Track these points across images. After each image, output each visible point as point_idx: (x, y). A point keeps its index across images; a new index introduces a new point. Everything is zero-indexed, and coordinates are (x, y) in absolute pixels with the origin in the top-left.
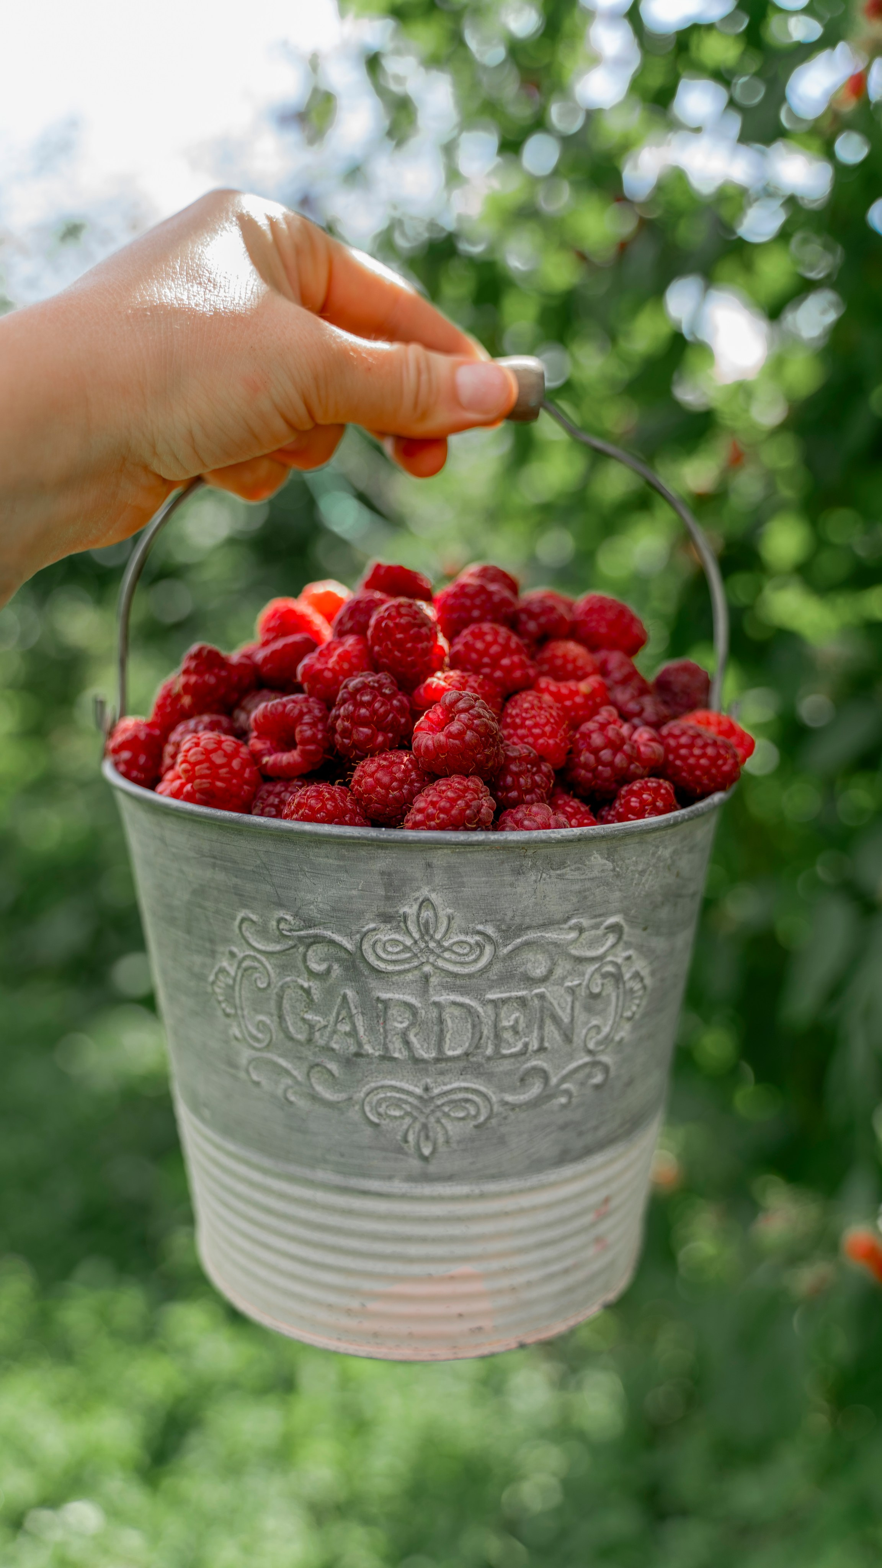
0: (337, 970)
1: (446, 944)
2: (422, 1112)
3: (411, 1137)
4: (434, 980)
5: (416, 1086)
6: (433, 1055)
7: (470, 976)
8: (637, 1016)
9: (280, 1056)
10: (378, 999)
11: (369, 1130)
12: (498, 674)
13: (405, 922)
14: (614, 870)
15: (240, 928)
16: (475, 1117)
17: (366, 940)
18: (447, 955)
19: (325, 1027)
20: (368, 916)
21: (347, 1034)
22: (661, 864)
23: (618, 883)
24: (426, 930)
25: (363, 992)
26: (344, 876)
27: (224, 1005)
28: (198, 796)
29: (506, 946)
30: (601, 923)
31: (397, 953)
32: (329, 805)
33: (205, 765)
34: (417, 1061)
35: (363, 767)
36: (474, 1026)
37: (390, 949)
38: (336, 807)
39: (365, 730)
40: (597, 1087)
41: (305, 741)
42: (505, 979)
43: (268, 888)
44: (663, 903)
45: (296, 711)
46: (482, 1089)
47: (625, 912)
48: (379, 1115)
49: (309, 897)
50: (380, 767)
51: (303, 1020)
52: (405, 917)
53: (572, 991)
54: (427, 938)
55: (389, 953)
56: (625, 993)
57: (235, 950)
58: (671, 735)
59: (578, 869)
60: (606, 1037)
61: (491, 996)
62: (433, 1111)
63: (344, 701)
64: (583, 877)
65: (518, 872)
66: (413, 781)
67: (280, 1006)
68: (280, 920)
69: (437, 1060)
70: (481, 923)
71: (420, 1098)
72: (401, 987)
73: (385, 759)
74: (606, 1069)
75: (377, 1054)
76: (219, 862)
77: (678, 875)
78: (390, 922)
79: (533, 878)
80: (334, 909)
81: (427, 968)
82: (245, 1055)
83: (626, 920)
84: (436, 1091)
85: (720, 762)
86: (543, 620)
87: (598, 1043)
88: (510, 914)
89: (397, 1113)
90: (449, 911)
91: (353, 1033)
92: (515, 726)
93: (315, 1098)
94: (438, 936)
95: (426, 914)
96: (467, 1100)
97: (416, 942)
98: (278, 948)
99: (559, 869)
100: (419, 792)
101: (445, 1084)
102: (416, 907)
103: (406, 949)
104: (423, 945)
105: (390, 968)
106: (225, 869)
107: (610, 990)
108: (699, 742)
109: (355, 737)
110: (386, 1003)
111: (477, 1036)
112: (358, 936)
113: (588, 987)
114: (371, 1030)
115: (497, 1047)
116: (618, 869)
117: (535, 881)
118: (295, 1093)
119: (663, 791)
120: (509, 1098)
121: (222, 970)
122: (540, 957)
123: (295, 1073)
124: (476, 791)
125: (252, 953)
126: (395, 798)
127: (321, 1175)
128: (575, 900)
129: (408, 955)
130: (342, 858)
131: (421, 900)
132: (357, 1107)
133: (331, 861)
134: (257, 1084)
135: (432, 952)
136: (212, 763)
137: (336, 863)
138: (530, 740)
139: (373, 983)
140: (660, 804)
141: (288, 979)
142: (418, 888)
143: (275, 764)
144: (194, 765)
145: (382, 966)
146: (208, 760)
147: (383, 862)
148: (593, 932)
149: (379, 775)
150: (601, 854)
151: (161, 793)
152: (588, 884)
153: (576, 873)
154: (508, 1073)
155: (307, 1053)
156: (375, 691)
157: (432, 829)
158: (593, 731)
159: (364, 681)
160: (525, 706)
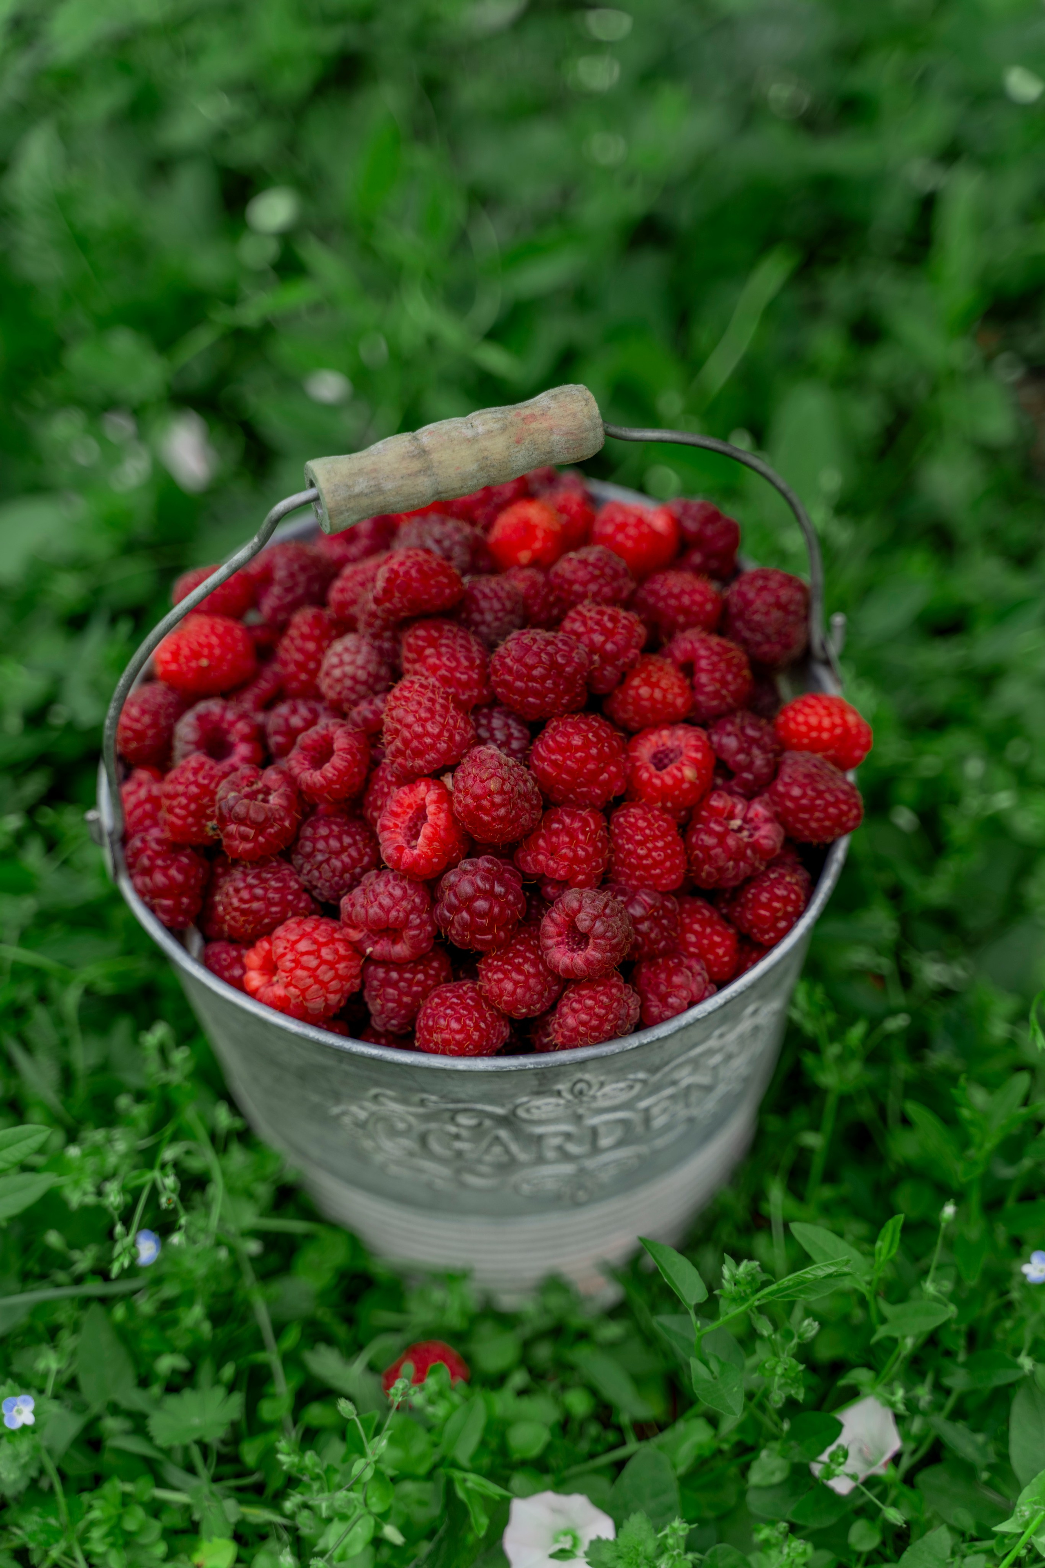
0: (488, 1123)
1: (599, 1095)
4: (588, 1114)
6: (588, 1150)
7: (621, 1102)
10: (532, 1133)
15: (375, 1095)
17: (519, 1107)
18: (599, 1099)
19: (476, 1150)
20: (520, 1094)
21: (500, 1153)
24: (579, 1093)
25: (516, 1132)
27: (353, 1128)
29: (655, 1076)
32: (476, 1036)
34: (571, 1156)
36: (626, 1126)
41: (413, 939)
42: (654, 1092)
43: (410, 1083)
49: (457, 1089)
50: (516, 983)
51: (451, 1147)
52: (559, 1091)
53: (714, 1066)
54: (582, 1098)
55: (542, 1110)
57: (367, 1104)
61: (642, 1105)
67: (423, 1139)
68: (423, 1098)
69: (592, 1153)
70: (631, 1074)
71: (576, 1175)
72: (554, 1124)
75: (530, 1159)
78: (543, 1095)
80: (484, 1094)
81: (581, 1111)
82: (381, 1157)
86: (620, 663)
88: (658, 1060)
90: (603, 1079)
91: (506, 1152)
93: (464, 1185)
94: (592, 1093)
95: (579, 1085)
97: (569, 1101)
98: (421, 1110)
102: (569, 1084)
103: (560, 1105)
104: (576, 1101)
106: (356, 1067)
108: (820, 803)
110: (540, 1134)
111: (630, 1130)
112: (510, 1106)
114: (525, 1148)
121: (350, 1112)
125: (389, 1110)
131: (574, 1081)
135: (585, 1102)
139: (525, 1126)
141: (433, 1126)
142: (571, 1075)
143: (382, 956)
145: (536, 1118)
146: (317, 980)
156: (488, 895)
157: (586, 1045)
158: (714, 847)
159: (472, 883)
160: (639, 837)
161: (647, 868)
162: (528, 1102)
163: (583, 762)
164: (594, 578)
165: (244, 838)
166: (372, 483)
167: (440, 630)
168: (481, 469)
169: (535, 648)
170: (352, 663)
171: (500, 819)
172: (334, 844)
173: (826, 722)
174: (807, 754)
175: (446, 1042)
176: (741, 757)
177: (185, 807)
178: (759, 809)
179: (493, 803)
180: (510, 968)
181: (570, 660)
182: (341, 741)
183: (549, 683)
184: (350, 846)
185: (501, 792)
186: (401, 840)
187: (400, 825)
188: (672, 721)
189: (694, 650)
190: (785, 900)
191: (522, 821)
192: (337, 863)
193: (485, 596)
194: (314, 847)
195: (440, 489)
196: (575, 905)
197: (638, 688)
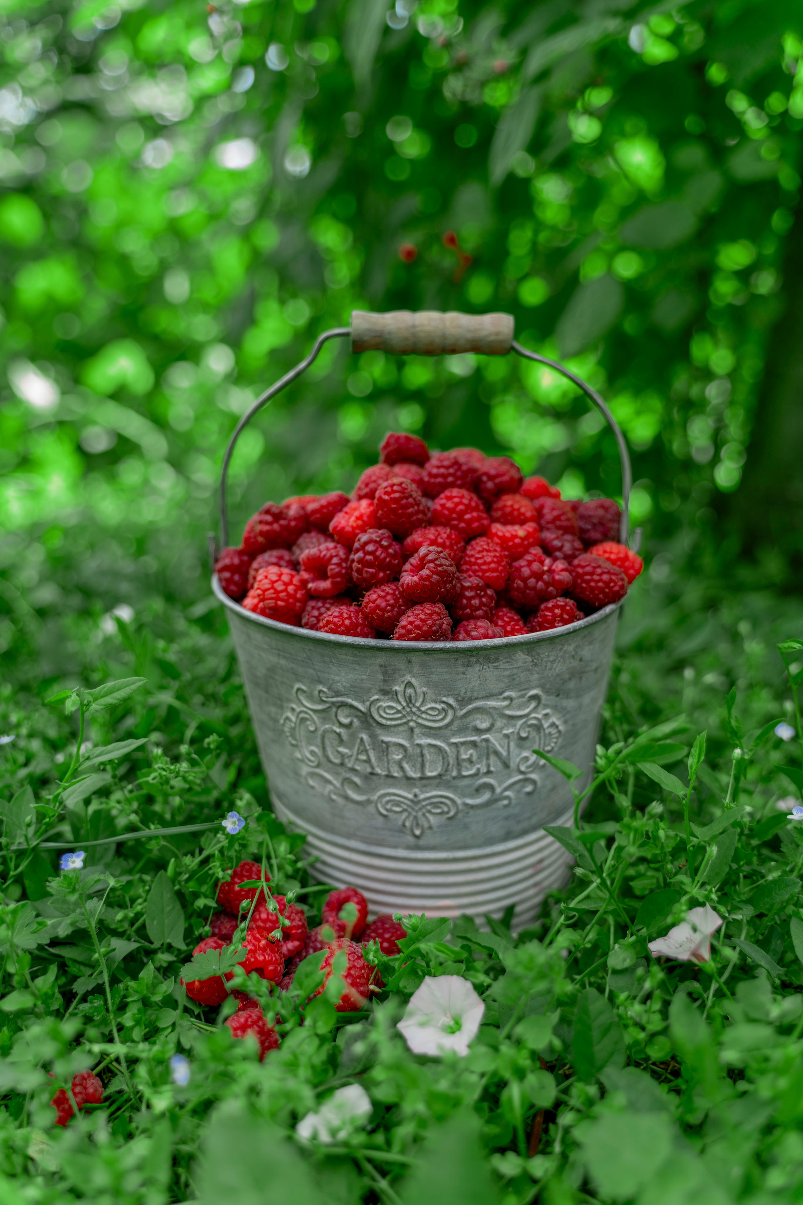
0: (356, 722)
1: (423, 709)
2: (413, 809)
3: (408, 824)
4: (417, 731)
5: (409, 793)
6: (419, 775)
7: (440, 728)
8: (556, 749)
9: (326, 771)
10: (382, 741)
11: (381, 819)
12: (462, 525)
13: (396, 695)
14: (533, 661)
15: (297, 693)
16: (448, 813)
17: (372, 706)
18: (424, 716)
19: (351, 756)
20: (373, 691)
21: (365, 761)
22: (567, 655)
23: (536, 669)
24: (409, 700)
25: (373, 736)
26: (357, 667)
27: (290, 738)
28: (267, 611)
29: (462, 710)
30: (526, 694)
31: (393, 714)
32: (347, 622)
33: (272, 591)
34: (409, 779)
35: (369, 596)
36: (443, 758)
37: (388, 711)
38: (351, 623)
39: (371, 570)
40: (529, 794)
41: (334, 576)
42: (462, 730)
43: (312, 671)
44: (570, 679)
45: (328, 555)
46: (451, 795)
47: (542, 686)
48: (387, 810)
49: (337, 678)
50: (379, 596)
51: (338, 752)
52: (396, 693)
53: (507, 736)
54: (411, 705)
55: (387, 714)
56: (545, 735)
57: (294, 706)
58: (579, 566)
59: (508, 662)
60: (534, 763)
61: (454, 740)
62: (420, 809)
63: (358, 551)
64: (511, 667)
65: (468, 665)
66: (400, 606)
67: (323, 743)
68: (320, 691)
69: (421, 779)
70: (445, 696)
71: (412, 801)
72: (396, 734)
73: (383, 591)
74: (534, 782)
75: (384, 773)
76: (282, 653)
77: (581, 660)
78: (387, 695)
79: (478, 668)
80: (352, 686)
81: (412, 724)
82: (305, 770)
83: (543, 691)
84: (422, 797)
85: (612, 584)
86: (497, 480)
87: (528, 767)
88: (463, 691)
89: (398, 809)
90: (424, 689)
91: (368, 761)
92: (470, 564)
93: (347, 798)
94: (418, 704)
95: (410, 691)
96: (442, 803)
97: (404, 708)
98: (320, 707)
99: (495, 662)
100: (404, 613)
101: (427, 792)
102: (403, 686)
103: (398, 712)
104: (408, 710)
105: (389, 723)
106: (285, 658)
107: (534, 734)
108: (599, 571)
109: (365, 575)
110: (387, 744)
111: (446, 764)
112: (368, 703)
113: (518, 733)
114: (379, 759)
115: (459, 771)
116: (535, 661)
117: (479, 671)
118: (335, 794)
119: (568, 608)
120: (470, 801)
121: (287, 718)
122: (485, 716)
123: (335, 782)
124: (439, 614)
125: (305, 709)
126: (389, 617)
127: (353, 844)
128: (507, 681)
129: (399, 715)
130: (355, 656)
131: (405, 682)
132: (373, 805)
133: (349, 657)
134: (312, 787)
135: (414, 714)
136: (275, 590)
137: (352, 659)
138: (480, 574)
139: (379, 731)
140: (565, 616)
141: (327, 726)
142: (404, 676)
143: (316, 590)
144: (264, 591)
145: (384, 722)
146: (273, 588)
147: (381, 659)
148: (520, 700)
149: (378, 602)
150: (523, 652)
151: (245, 607)
152: (515, 671)
153: (507, 664)
154: (468, 786)
155: (341, 770)
157: (411, 639)
158: (523, 566)
160: (479, 548)
161: (479, 565)
163: (457, 504)
171: (395, 501)
175: (328, 622)
178: (560, 566)
181: (467, 466)
183: (451, 471)
197: (506, 501)
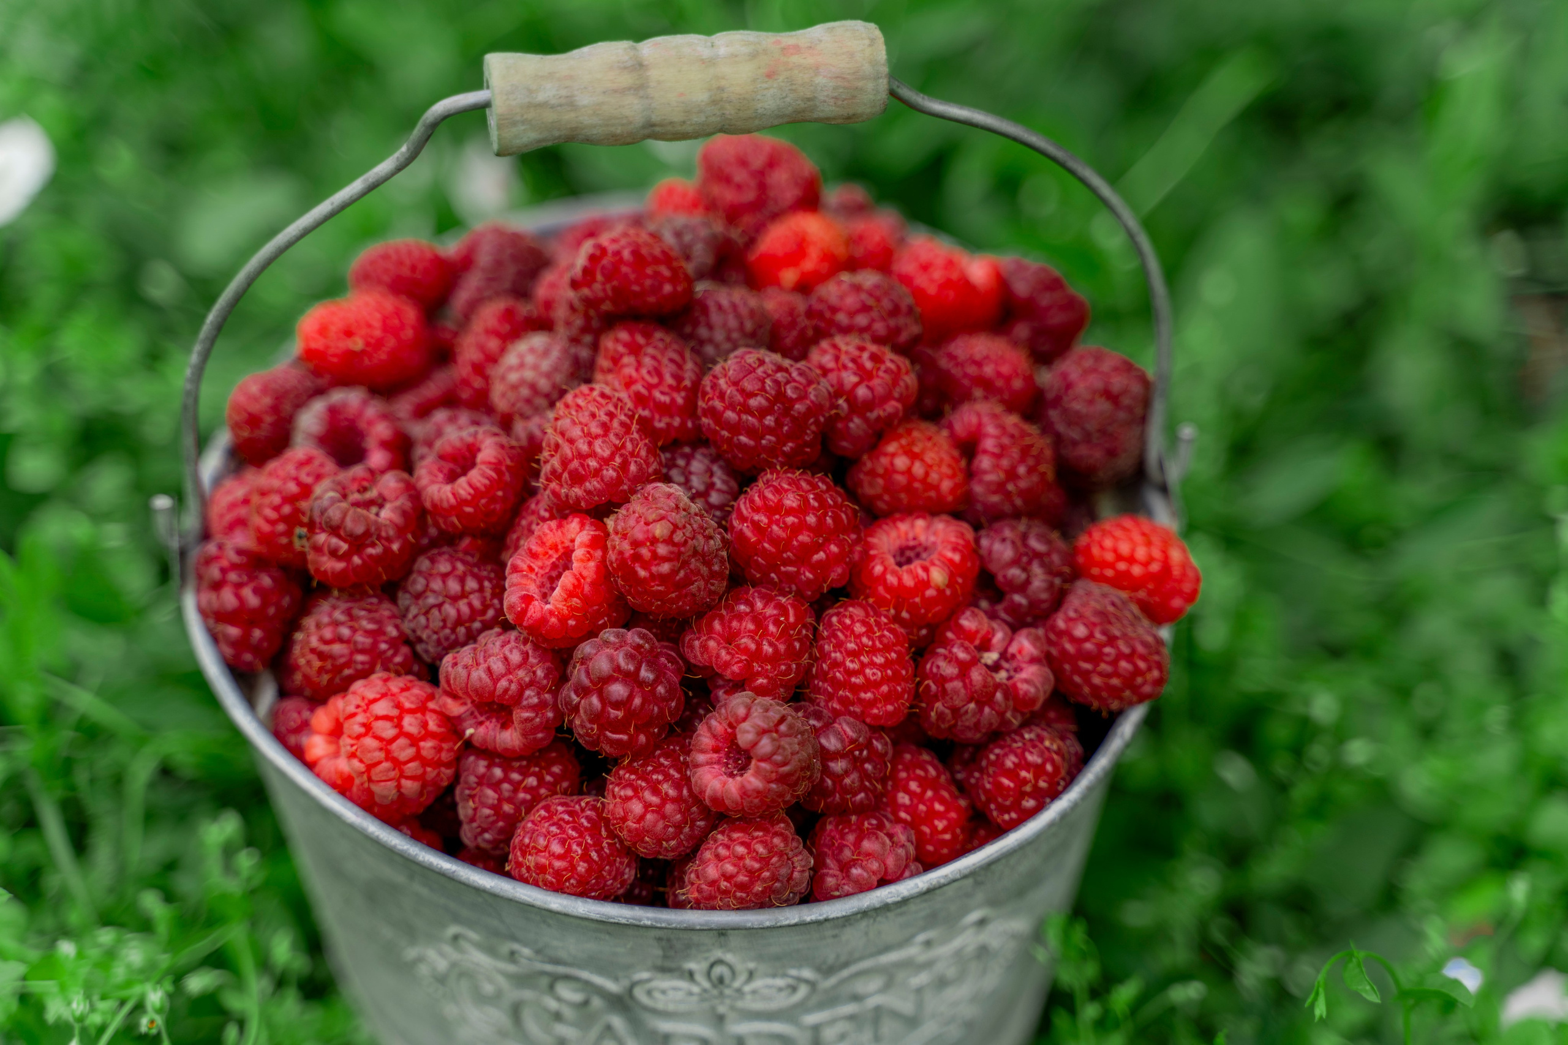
0: (597, 1003)
1: (748, 989)
4: (731, 1017)
7: (781, 1011)
10: (655, 1030)
13: (690, 975)
15: (455, 937)
17: (638, 986)
18: (748, 998)
20: (639, 967)
24: (718, 981)
25: (634, 1023)
27: (431, 983)
29: (828, 981)
31: (681, 997)
32: (582, 867)
37: (672, 994)
39: (620, 737)
42: (828, 1003)
43: (496, 923)
49: (556, 943)
50: (647, 806)
51: (551, 1029)
52: (691, 972)
54: (721, 987)
55: (669, 996)
57: (445, 950)
58: (1065, 635)
61: (809, 1020)
63: (584, 688)
66: (694, 825)
67: (516, 1012)
68: (514, 951)
70: (793, 969)
72: (685, 1022)
78: (671, 974)
79: (866, 927)
80: (592, 958)
81: (722, 1010)
83: (990, 909)
86: (872, 415)
88: (831, 956)
90: (750, 966)
94: (736, 985)
95: (719, 970)
97: (705, 990)
98: (512, 968)
100: (705, 837)
102: (705, 965)
103: (693, 994)
104: (715, 992)
105: (673, 1010)
110: (667, 1034)
112: (627, 983)
113: (941, 979)
121: (426, 958)
122: (874, 978)
125: (474, 962)
126: (670, 853)
128: (920, 923)
129: (695, 998)
131: (711, 960)
133: (586, 923)
135: (728, 997)
137: (594, 925)
139: (647, 1017)
141: (528, 996)
142: (710, 954)
143: (484, 739)
145: (659, 1006)
146: (389, 757)
147: (661, 931)
148: (948, 935)
151: (317, 776)
152: (939, 906)
153: (923, 904)
156: (631, 678)
157: (727, 907)
158: (951, 679)
159: (611, 659)
160: (851, 646)
161: (855, 689)
162: (649, 980)
163: (796, 530)
164: (865, 309)
165: (334, 553)
166: (564, 93)
167: (648, 336)
168: (714, 102)
169: (760, 371)
170: (535, 367)
171: (662, 578)
172: (454, 586)
173: (1141, 553)
174: (1106, 588)
175: (541, 869)
176: (1015, 572)
177: (277, 509)
178: (1025, 644)
179: (654, 554)
180: (644, 784)
181: (803, 397)
182: (488, 451)
183: (769, 420)
184: (473, 592)
185: (669, 541)
186: (533, 589)
187: (536, 569)
188: (932, 509)
189: (980, 425)
190: (1039, 770)
191: (693, 588)
192: (450, 610)
193: (720, 307)
194: (427, 585)
195: (655, 118)
196: (741, 711)
197: (893, 455)
